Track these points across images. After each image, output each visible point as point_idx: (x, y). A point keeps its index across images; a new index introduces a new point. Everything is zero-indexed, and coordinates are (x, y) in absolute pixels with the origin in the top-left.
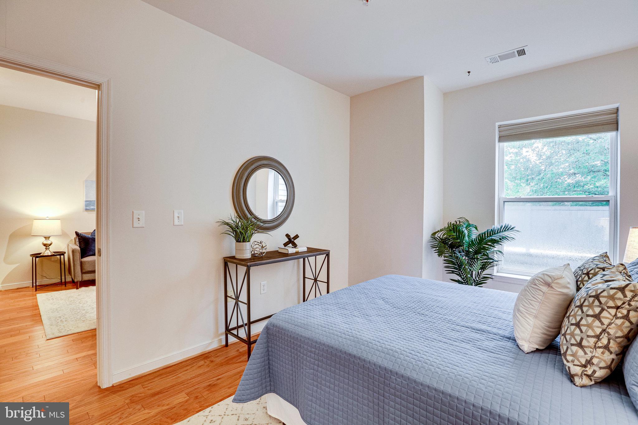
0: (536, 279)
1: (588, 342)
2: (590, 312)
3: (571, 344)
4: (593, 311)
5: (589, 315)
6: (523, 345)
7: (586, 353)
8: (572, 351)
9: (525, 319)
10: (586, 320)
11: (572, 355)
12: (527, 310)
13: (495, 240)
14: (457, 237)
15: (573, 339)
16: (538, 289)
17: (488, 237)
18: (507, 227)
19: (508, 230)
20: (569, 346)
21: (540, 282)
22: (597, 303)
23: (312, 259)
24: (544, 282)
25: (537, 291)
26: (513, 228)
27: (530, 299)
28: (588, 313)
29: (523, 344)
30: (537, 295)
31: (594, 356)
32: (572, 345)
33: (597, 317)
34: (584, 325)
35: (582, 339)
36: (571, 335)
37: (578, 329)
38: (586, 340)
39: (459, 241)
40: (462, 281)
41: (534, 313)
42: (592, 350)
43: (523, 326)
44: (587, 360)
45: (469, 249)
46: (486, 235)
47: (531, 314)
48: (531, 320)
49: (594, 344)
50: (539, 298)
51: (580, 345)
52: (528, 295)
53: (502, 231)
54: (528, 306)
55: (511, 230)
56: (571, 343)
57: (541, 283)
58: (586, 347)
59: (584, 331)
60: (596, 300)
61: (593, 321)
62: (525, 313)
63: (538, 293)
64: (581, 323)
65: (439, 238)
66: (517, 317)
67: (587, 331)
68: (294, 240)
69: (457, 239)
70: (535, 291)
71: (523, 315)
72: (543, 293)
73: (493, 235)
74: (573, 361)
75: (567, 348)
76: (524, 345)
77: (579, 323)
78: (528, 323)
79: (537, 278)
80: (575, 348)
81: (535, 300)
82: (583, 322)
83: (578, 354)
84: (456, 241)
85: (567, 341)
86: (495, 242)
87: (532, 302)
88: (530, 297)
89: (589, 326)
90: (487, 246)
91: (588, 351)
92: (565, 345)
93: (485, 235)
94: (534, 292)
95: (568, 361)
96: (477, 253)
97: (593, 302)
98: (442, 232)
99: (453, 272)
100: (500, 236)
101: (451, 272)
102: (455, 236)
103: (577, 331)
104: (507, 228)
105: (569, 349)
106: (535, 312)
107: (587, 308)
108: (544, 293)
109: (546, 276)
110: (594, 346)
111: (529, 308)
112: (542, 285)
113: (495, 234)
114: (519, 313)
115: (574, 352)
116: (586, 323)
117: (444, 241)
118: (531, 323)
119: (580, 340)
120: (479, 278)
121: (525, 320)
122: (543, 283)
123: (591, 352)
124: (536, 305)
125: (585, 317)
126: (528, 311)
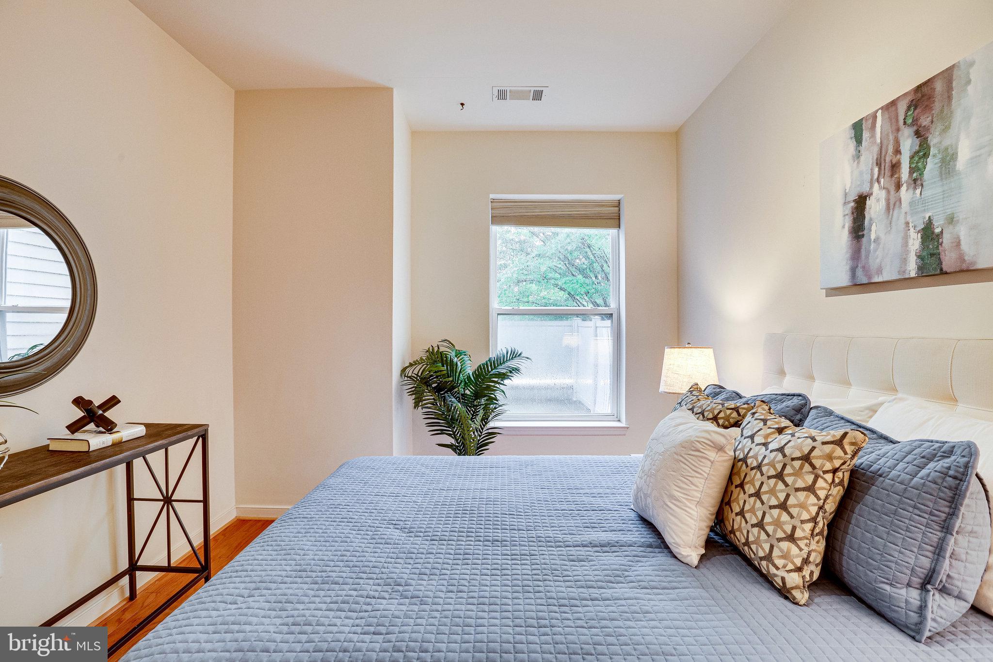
0: (698, 441)
1: (803, 530)
2: (800, 484)
3: (777, 539)
4: (804, 480)
5: (798, 488)
6: (688, 556)
7: (801, 550)
8: (781, 550)
9: (686, 511)
10: (796, 497)
11: (783, 557)
12: (687, 495)
13: (504, 374)
14: (448, 373)
15: (779, 530)
16: (702, 457)
17: (492, 370)
18: (514, 353)
19: (515, 357)
20: (775, 542)
21: (705, 445)
22: (807, 468)
23: (156, 459)
24: (713, 445)
25: (701, 462)
26: (520, 354)
27: (689, 474)
28: (797, 486)
29: (689, 554)
30: (701, 468)
31: (812, 550)
32: (779, 540)
33: (811, 489)
34: (794, 506)
35: (794, 528)
36: (776, 525)
37: (784, 514)
38: (800, 528)
39: (451, 379)
40: (457, 444)
41: (697, 497)
42: (808, 541)
43: (682, 523)
44: (803, 559)
45: (464, 392)
46: (490, 368)
47: (692, 500)
48: (693, 510)
49: (810, 532)
50: (705, 472)
51: (791, 538)
52: (685, 469)
53: (509, 359)
54: (689, 488)
55: (518, 358)
56: (777, 537)
57: (707, 446)
58: (800, 539)
59: (795, 515)
60: (807, 465)
61: (807, 497)
62: (684, 500)
63: (703, 464)
64: (789, 503)
65: (416, 376)
66: (668, 509)
67: (799, 515)
68: (104, 411)
69: (448, 377)
70: (698, 462)
71: (681, 504)
72: (709, 463)
73: (498, 365)
74: (784, 566)
75: (772, 547)
76: (691, 555)
77: (786, 504)
78: (690, 516)
79: (697, 439)
80: (785, 545)
81: (697, 475)
82: (792, 501)
83: (792, 553)
84: (447, 380)
85: (768, 535)
86: (503, 376)
87: (695, 480)
88: (690, 472)
89: (802, 506)
90: (493, 384)
91: (802, 544)
92: (766, 542)
93: (488, 367)
94: (696, 462)
95: (777, 568)
96: (477, 395)
97: (802, 467)
98: (421, 365)
99: (442, 432)
100: (509, 367)
101: (439, 432)
102: (445, 372)
103: (785, 517)
104: (515, 355)
105: (775, 548)
106: (699, 496)
107: (792, 478)
108: (712, 463)
109: (712, 434)
110: (810, 535)
111: (690, 490)
112: (709, 450)
113: (501, 364)
114: (674, 501)
115: (786, 551)
116: (796, 503)
117: (425, 381)
118: (695, 513)
119: (792, 531)
120: (480, 436)
121: (685, 513)
122: (713, 447)
123: (806, 545)
124: (701, 484)
125: (792, 493)
126: (689, 496)
